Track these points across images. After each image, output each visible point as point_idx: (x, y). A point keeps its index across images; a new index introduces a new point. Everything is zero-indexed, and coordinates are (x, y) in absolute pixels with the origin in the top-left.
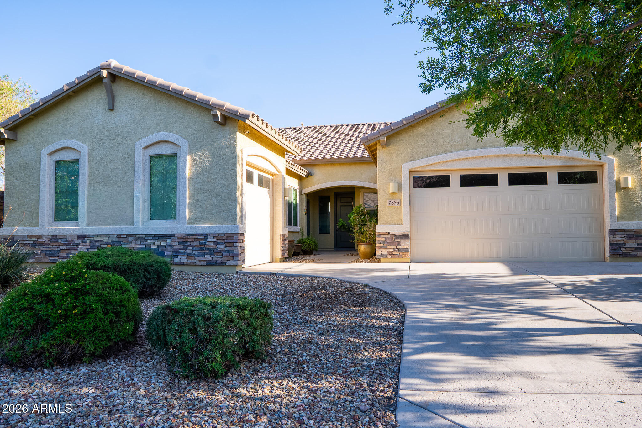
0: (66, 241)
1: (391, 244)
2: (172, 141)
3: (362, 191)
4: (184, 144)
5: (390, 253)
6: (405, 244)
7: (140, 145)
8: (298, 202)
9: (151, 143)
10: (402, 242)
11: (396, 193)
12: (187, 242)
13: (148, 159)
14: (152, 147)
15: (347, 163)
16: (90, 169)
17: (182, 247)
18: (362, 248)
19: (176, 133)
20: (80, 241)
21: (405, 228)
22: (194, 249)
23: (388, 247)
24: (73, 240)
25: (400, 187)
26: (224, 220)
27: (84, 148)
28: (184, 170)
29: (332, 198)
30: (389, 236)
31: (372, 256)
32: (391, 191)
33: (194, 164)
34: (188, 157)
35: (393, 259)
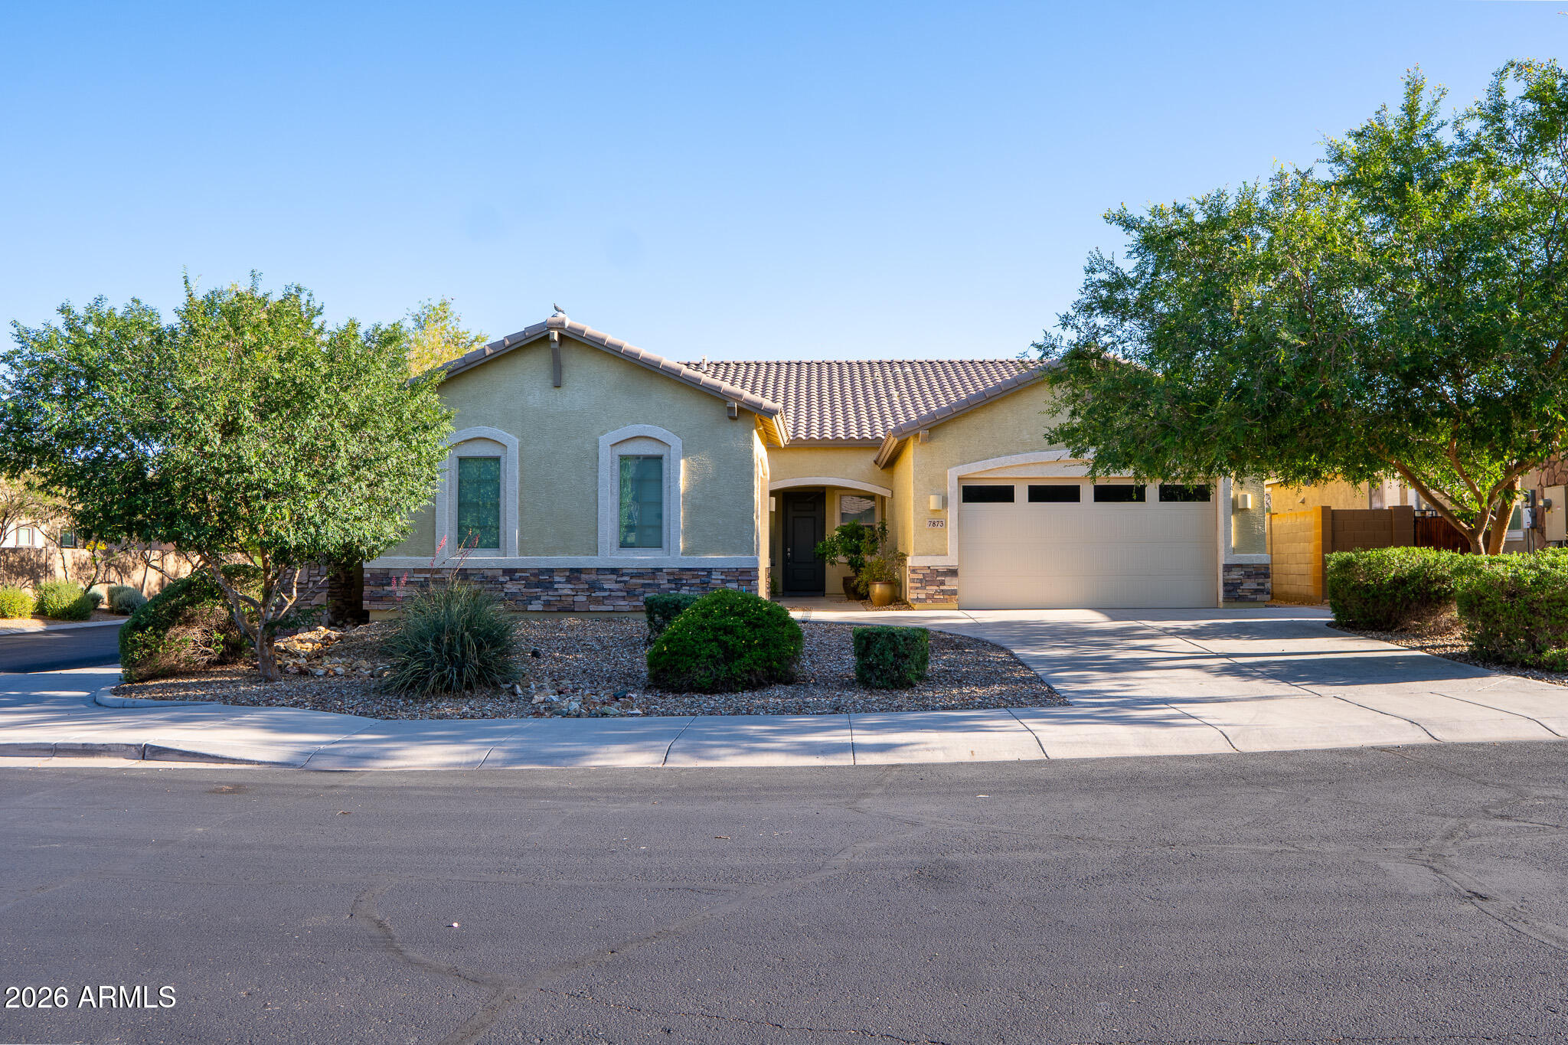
0: (483, 577)
1: (932, 583)
2: (657, 437)
3: (838, 493)
4: (676, 443)
5: (930, 597)
6: (950, 584)
7: (606, 440)
9: (629, 437)
10: (947, 579)
11: (939, 511)
12: (681, 579)
13: (617, 459)
14: (624, 445)
15: (821, 448)
16: (522, 471)
17: (674, 586)
18: (878, 589)
19: (662, 426)
20: (508, 578)
21: (951, 560)
22: (693, 589)
23: (927, 588)
24: (495, 577)
25: (945, 502)
26: (735, 550)
27: (513, 441)
28: (677, 479)
30: (929, 571)
31: (896, 599)
32: (932, 506)
33: (691, 472)
34: (682, 462)
35: (935, 605)
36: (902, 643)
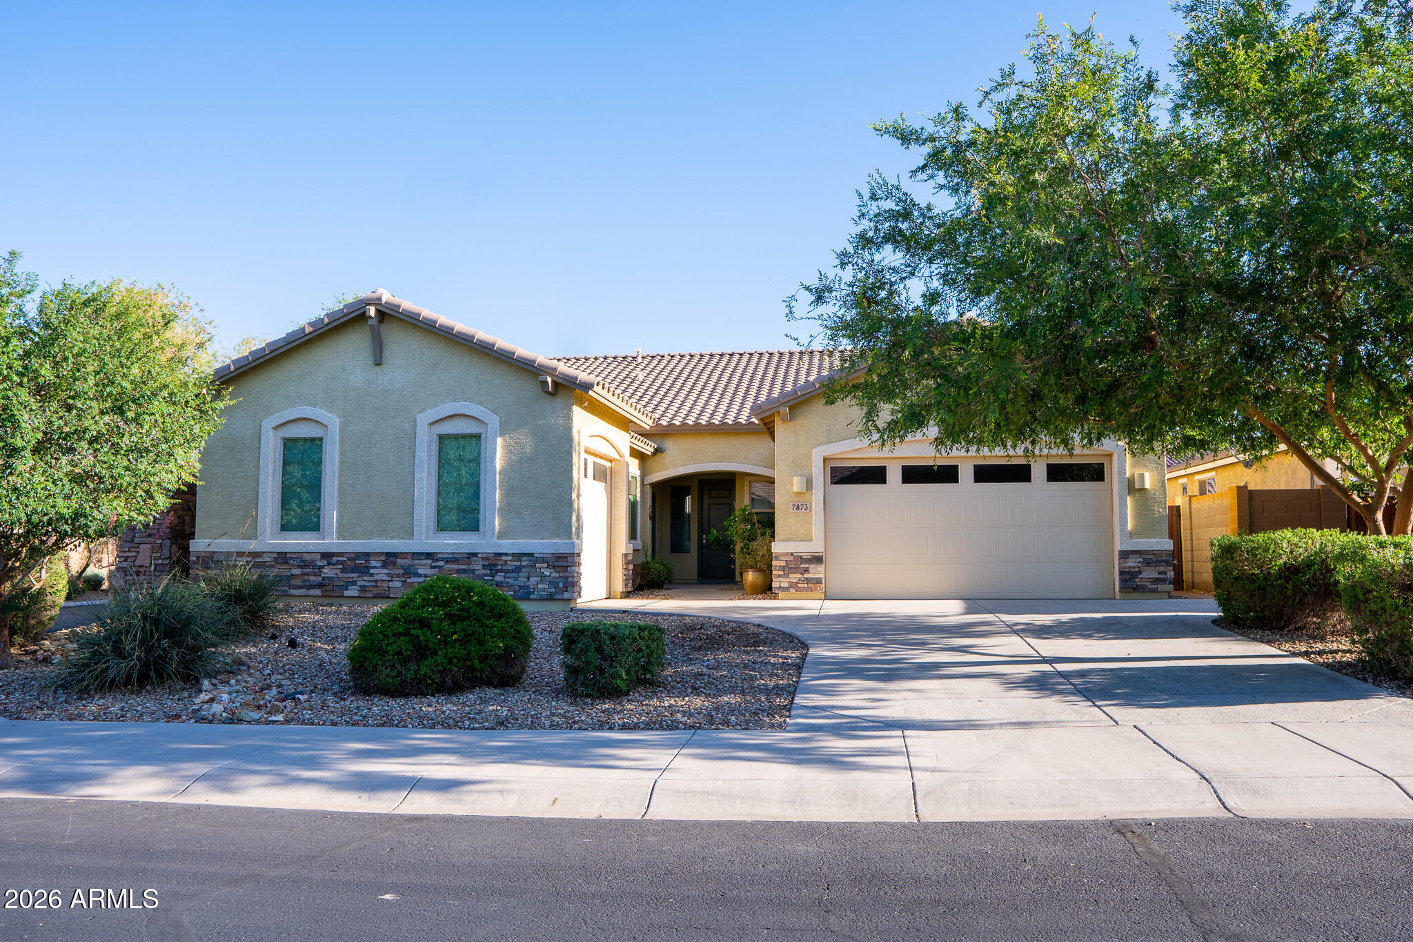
0: (302, 561)
1: (795, 570)
2: (475, 415)
3: (748, 479)
4: (493, 420)
5: (793, 585)
6: (816, 571)
7: (423, 419)
8: (638, 499)
9: (446, 415)
10: (812, 567)
11: (804, 493)
12: (496, 565)
13: (435, 440)
14: (443, 423)
16: (342, 452)
17: (488, 572)
19: (480, 403)
20: (325, 562)
21: (815, 546)
22: (508, 575)
23: (791, 576)
24: (313, 561)
25: (809, 484)
26: (556, 534)
27: (333, 421)
28: (493, 459)
29: (695, 490)
30: (792, 558)
31: (766, 589)
32: (796, 489)
33: (508, 450)
34: (499, 441)
35: (799, 595)
36: (608, 642)
